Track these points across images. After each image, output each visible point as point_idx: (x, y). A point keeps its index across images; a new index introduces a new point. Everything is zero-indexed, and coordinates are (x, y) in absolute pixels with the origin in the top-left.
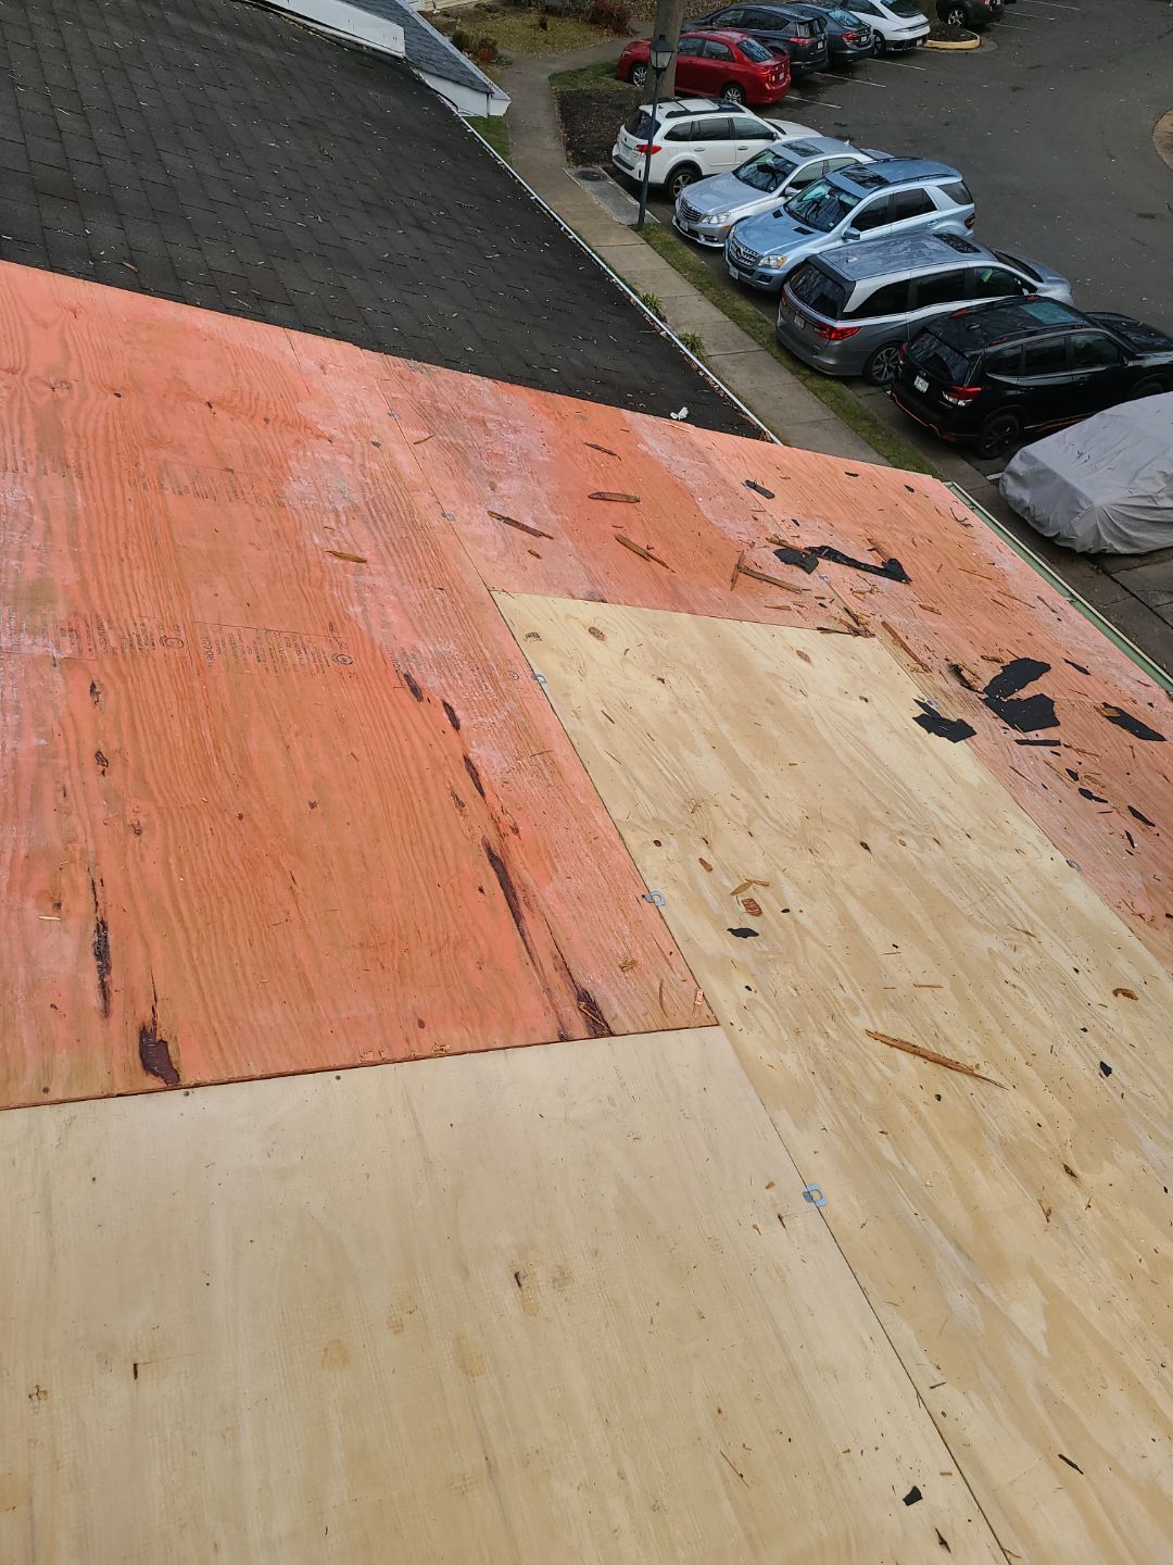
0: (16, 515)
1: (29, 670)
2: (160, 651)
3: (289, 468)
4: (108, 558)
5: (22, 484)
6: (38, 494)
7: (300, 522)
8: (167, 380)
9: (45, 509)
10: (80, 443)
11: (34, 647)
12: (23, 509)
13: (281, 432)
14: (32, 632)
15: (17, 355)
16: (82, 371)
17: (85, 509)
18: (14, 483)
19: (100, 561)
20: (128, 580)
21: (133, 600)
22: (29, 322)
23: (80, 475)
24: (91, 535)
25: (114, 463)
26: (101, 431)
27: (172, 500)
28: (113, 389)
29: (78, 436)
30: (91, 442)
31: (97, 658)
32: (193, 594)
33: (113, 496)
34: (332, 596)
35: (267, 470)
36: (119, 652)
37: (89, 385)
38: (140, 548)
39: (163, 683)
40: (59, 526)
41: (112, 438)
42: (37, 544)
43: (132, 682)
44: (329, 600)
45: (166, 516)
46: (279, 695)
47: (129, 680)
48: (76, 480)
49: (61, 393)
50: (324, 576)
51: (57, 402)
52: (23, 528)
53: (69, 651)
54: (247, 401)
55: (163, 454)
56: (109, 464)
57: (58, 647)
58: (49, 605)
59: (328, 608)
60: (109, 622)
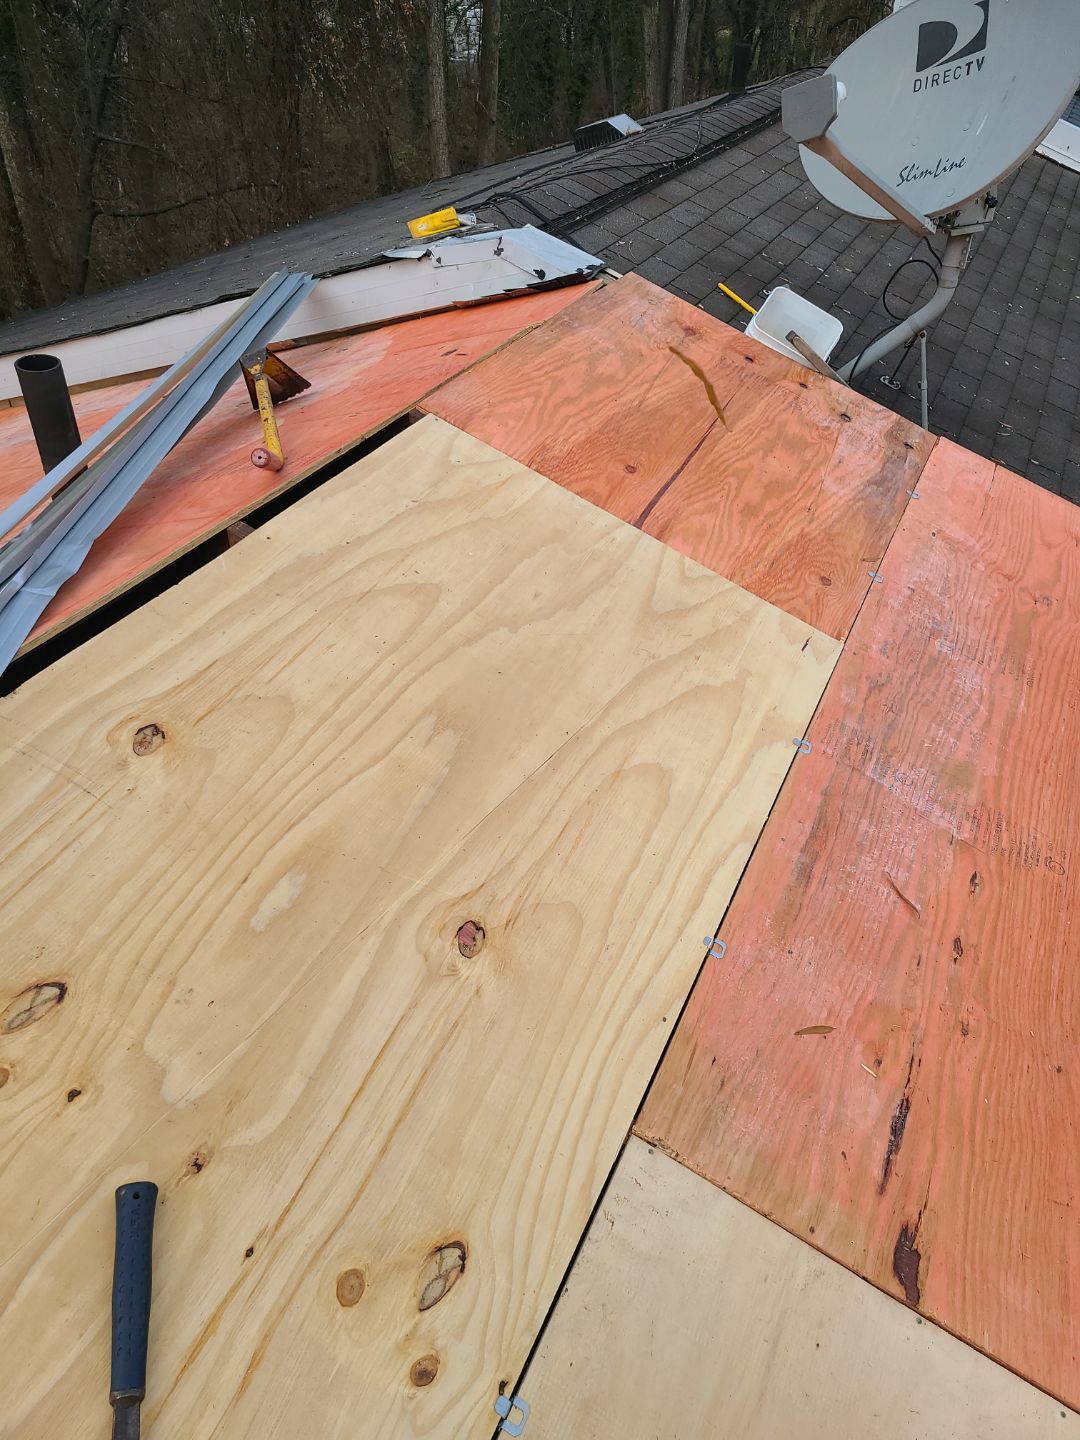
0: (968, 700)
1: (930, 837)
2: (1041, 868)
4: (1027, 765)
5: (982, 675)
6: (991, 688)
9: (992, 704)
10: (1040, 655)
11: (941, 820)
12: (975, 697)
14: (944, 806)
15: (1018, 565)
16: (1065, 593)
17: (1024, 715)
18: (976, 672)
19: (1020, 764)
20: (1036, 790)
21: (1035, 810)
22: (1038, 541)
23: (1030, 684)
24: (1021, 739)
25: (1063, 681)
26: (1061, 651)
29: (1040, 648)
30: (1050, 657)
31: (987, 852)
33: (1052, 709)
36: (1007, 855)
37: (1066, 607)
38: (1057, 767)
39: (1034, 901)
40: (998, 722)
41: (1068, 659)
42: (975, 731)
43: (1008, 887)
47: (1006, 885)
48: (1025, 686)
49: (1041, 608)
51: (1035, 614)
52: (968, 713)
53: (966, 836)
56: (1058, 682)
57: (959, 828)
58: (965, 788)
60: (1008, 823)
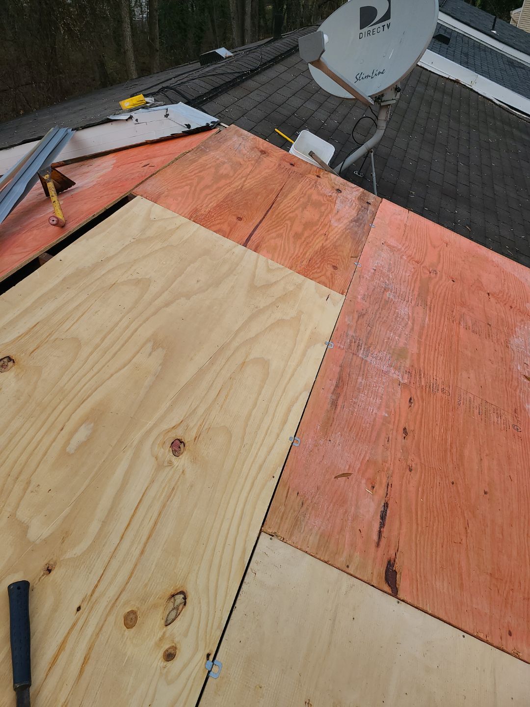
0: (403, 319)
1: (390, 383)
2: (440, 394)
3: (515, 332)
4: (431, 347)
5: (408, 307)
6: (413, 313)
7: (514, 357)
8: (474, 280)
9: (414, 320)
10: (434, 297)
11: (394, 374)
12: (406, 317)
13: (516, 314)
14: (395, 368)
15: (421, 256)
16: (443, 268)
17: (428, 324)
18: (406, 306)
19: (428, 347)
20: (436, 359)
21: (435, 367)
22: (429, 245)
23: (430, 310)
24: (427, 335)
25: (444, 308)
26: (443, 294)
27: (462, 330)
28: (452, 278)
29: (433, 294)
30: (438, 298)
31: (415, 388)
32: (460, 374)
33: (440, 322)
34: (520, 397)
35: (505, 329)
36: (424, 388)
37: (444, 274)
38: (444, 347)
39: (437, 408)
40: (417, 328)
41: (446, 298)
42: (407, 333)
43: (426, 403)
44: (518, 398)
45: (458, 336)
46: (484, 433)
47: (425, 402)
48: (428, 311)
49: (433, 275)
50: (518, 386)
51: (430, 278)
52: (403, 325)
53: (406, 381)
54: (505, 296)
55: (464, 310)
56: (442, 308)
57: (402, 377)
58: (404, 359)
59: (516, 401)
60: (424, 374)
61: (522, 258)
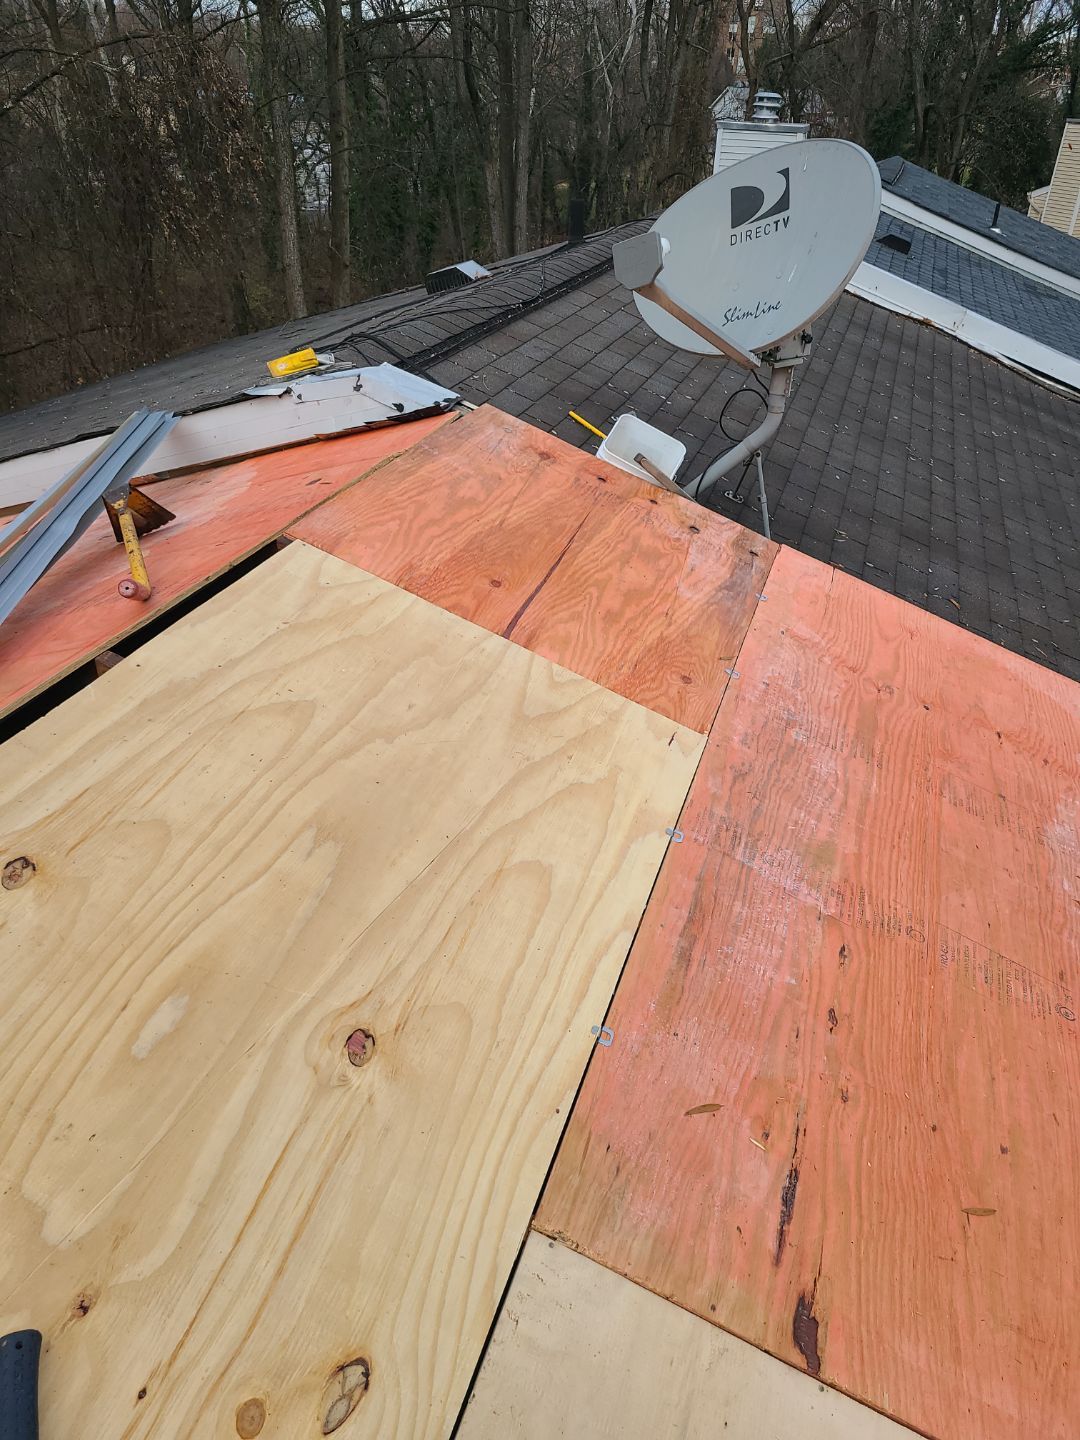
0: (825, 783)
1: (800, 915)
2: (903, 938)
3: (1056, 811)
4: (883, 841)
5: (836, 760)
6: (845, 772)
7: (1055, 863)
8: (969, 706)
9: (847, 786)
10: (887, 739)
11: (808, 897)
12: (831, 780)
13: (1056, 775)
14: (810, 884)
15: (860, 658)
16: (905, 682)
17: (876, 795)
18: (831, 757)
19: (877, 841)
20: (893, 867)
21: (893, 883)
22: (876, 635)
23: (880, 766)
24: (875, 818)
25: (909, 762)
26: (905, 735)
27: (947, 808)
28: (924, 702)
29: (887, 733)
30: (895, 740)
31: (852, 926)
32: (943, 898)
33: (901, 790)
34: (1069, 946)
35: (1036, 806)
36: (871, 927)
37: (907, 694)
38: (911, 842)
39: (899, 969)
40: (853, 802)
41: (912, 742)
42: (833, 812)
43: (875, 957)
44: (1065, 948)
45: (939, 819)
46: (997, 1023)
47: (873, 955)
48: (876, 768)
49: (884, 696)
50: (1065, 924)
52: (826, 795)
53: (833, 911)
54: (1032, 740)
55: (950, 767)
56: (904, 764)
57: (825, 903)
58: (828, 866)
59: (1062, 955)
60: (870, 896)
61: (1067, 664)
